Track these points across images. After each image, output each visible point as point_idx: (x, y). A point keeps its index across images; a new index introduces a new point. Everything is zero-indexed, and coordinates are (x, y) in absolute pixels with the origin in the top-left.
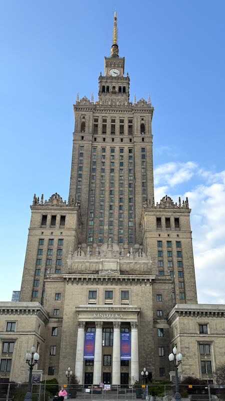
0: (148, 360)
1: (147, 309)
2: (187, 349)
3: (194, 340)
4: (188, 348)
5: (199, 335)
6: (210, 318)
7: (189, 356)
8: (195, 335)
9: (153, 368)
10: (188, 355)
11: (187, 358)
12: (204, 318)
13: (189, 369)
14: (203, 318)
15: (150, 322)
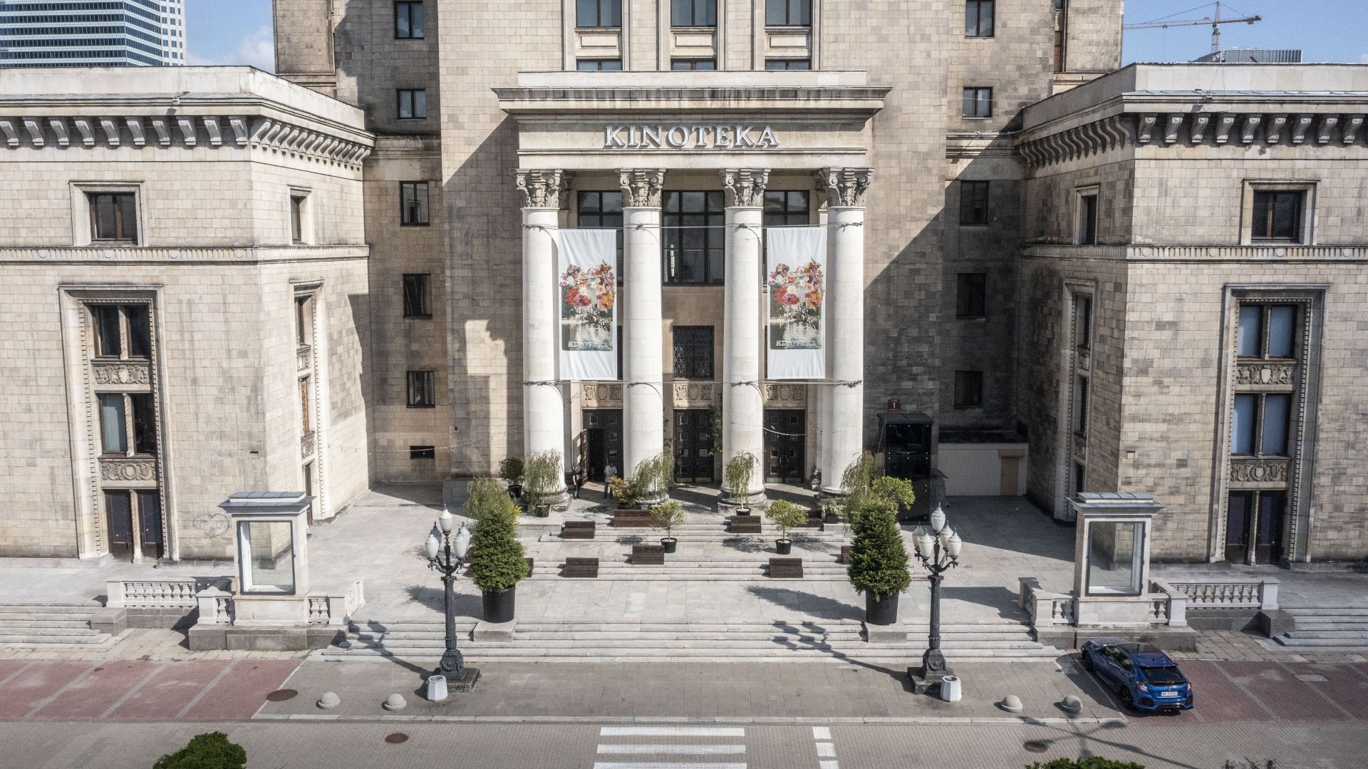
0: (905, 348)
1: (914, 86)
2: (1166, 335)
3: (1209, 280)
4: (1173, 325)
5: (1244, 255)
6: (1333, 151)
7: (1173, 373)
8: (1226, 255)
9: (930, 385)
10: (1167, 363)
11: (1159, 383)
12: (1296, 152)
13: (1164, 438)
14: (1284, 151)
15: (928, 155)
